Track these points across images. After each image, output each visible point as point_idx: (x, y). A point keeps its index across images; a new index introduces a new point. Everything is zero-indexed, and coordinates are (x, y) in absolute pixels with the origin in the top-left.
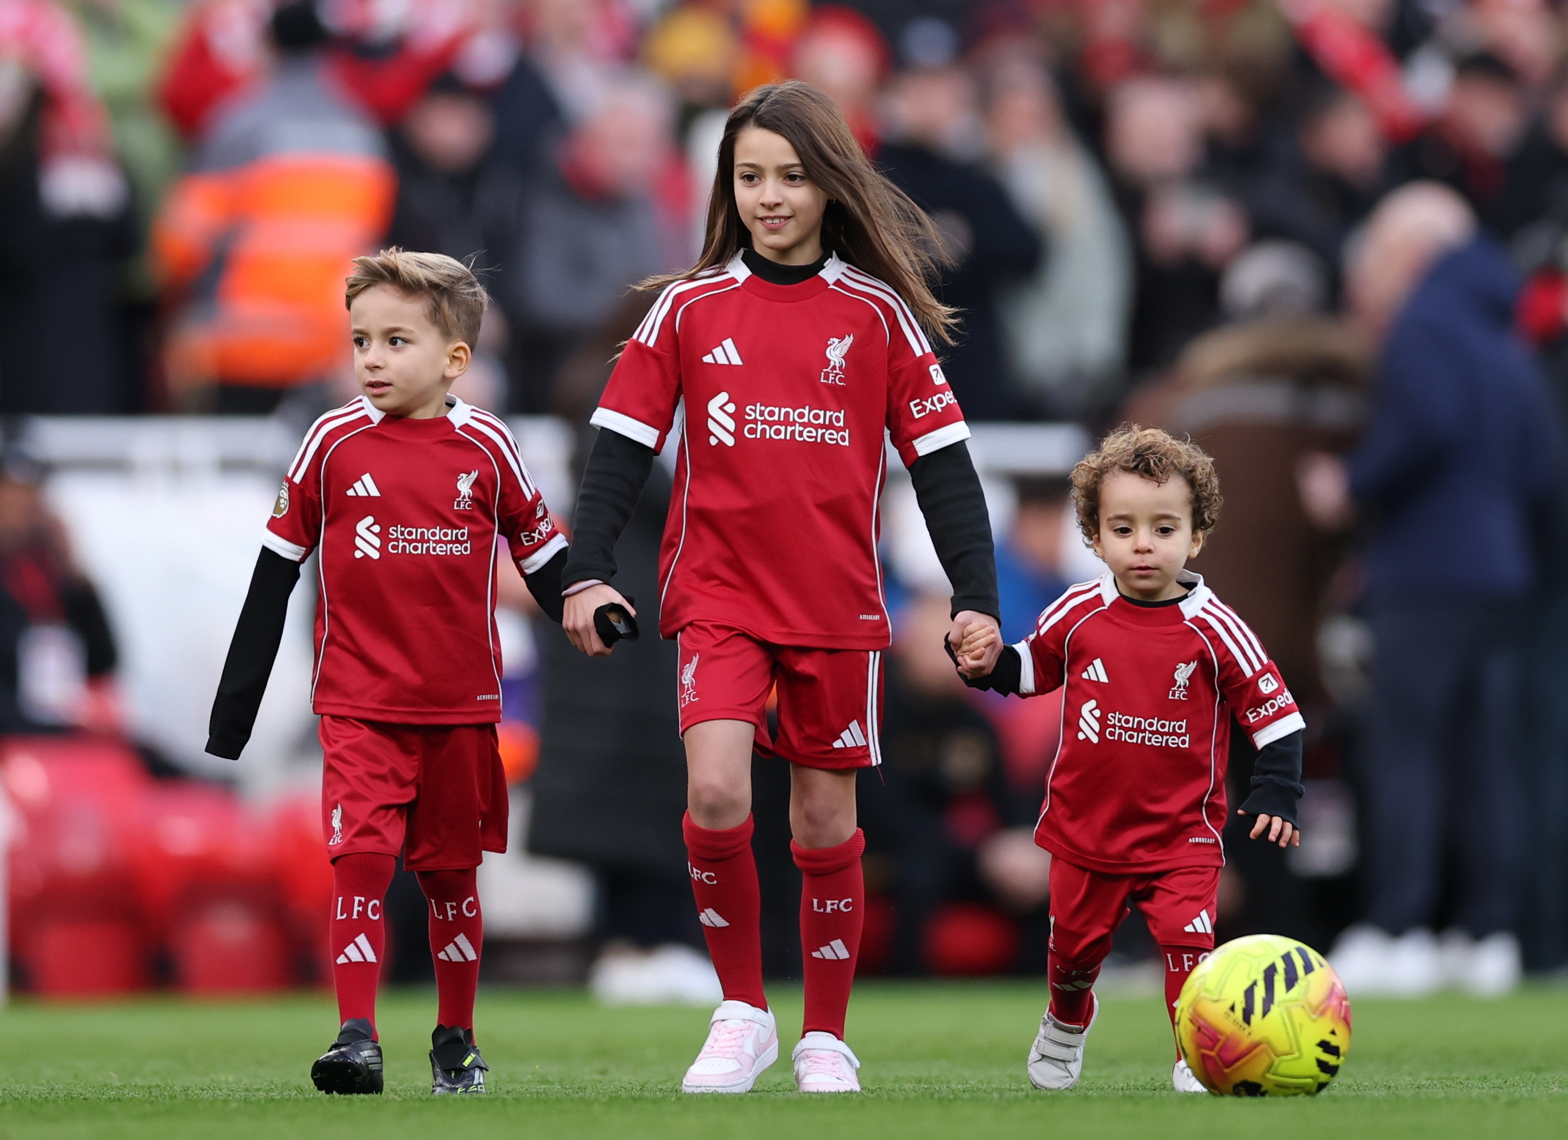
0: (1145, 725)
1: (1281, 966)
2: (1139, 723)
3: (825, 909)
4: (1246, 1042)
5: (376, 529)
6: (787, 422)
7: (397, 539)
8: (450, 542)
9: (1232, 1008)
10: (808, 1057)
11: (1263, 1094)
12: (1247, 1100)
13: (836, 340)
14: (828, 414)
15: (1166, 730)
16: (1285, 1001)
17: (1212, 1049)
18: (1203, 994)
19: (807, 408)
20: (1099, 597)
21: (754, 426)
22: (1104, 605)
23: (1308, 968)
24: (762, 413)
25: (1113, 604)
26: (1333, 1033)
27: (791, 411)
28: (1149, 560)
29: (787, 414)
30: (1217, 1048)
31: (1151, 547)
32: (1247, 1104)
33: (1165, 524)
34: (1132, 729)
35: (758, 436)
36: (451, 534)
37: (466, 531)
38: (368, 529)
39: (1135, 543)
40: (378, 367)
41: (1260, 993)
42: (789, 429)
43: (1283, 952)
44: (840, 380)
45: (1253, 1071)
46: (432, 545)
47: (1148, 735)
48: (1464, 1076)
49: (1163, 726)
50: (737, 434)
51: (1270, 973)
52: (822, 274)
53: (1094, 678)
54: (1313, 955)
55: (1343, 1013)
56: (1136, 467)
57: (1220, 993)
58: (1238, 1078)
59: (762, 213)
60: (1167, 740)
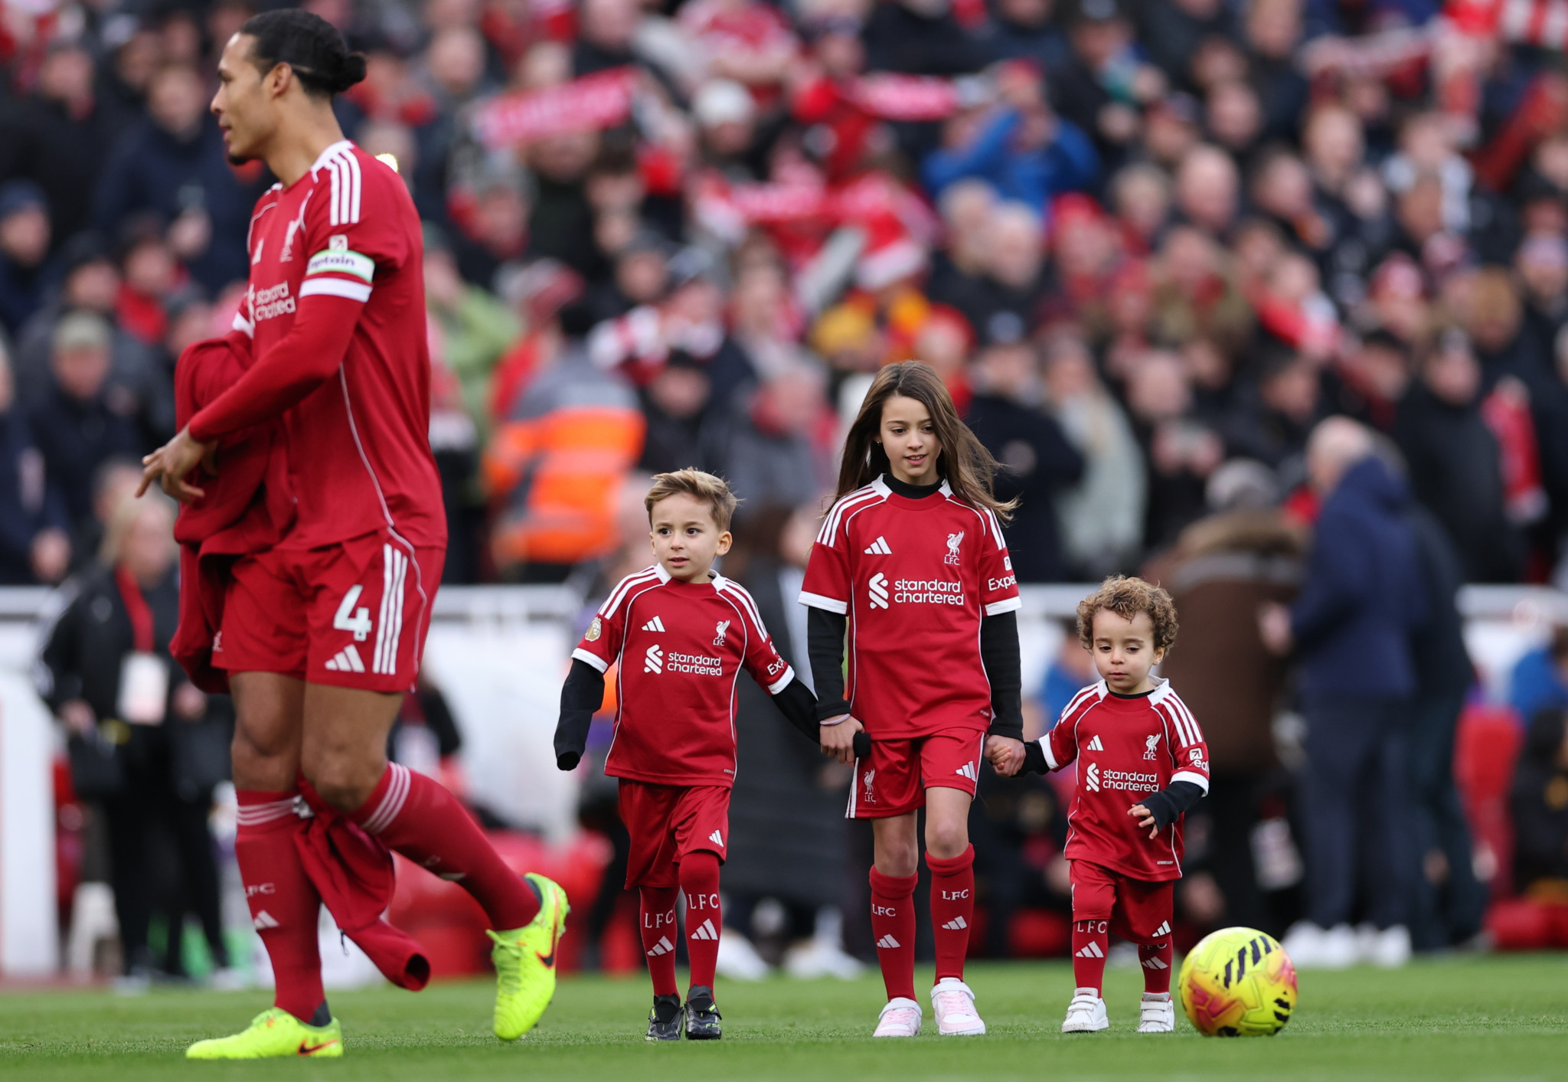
0: (1128, 777)
1: (1249, 949)
2: (1124, 776)
3: (951, 898)
4: (1226, 1000)
5: (660, 653)
6: (923, 591)
7: (673, 662)
8: (709, 666)
9: (1217, 977)
10: (942, 997)
11: (1238, 1035)
12: (1227, 1040)
13: (953, 535)
14: (950, 584)
15: (1142, 780)
16: (1252, 972)
17: (1202, 1005)
18: (1197, 968)
19: (936, 580)
20: (1096, 695)
21: (901, 594)
22: (1099, 700)
23: (1268, 950)
24: (906, 586)
25: (1105, 698)
26: (1285, 993)
27: (925, 583)
28: (1121, 669)
29: (923, 585)
30: (1207, 1004)
31: (1122, 660)
32: (1227, 1042)
33: (1133, 645)
34: (1120, 780)
35: (904, 601)
36: (710, 661)
37: (719, 660)
38: (655, 653)
39: (1112, 657)
40: (681, 548)
41: (1235, 967)
42: (925, 595)
43: (1251, 939)
44: (957, 562)
45: (1231, 1020)
46: (696, 667)
47: (1130, 784)
48: (1373, 1022)
49: (1140, 778)
50: (890, 600)
51: (1242, 953)
52: (941, 490)
53: (1094, 749)
54: (1271, 941)
55: (1292, 980)
56: (1114, 606)
57: (1209, 967)
58: (1221, 1024)
59: (909, 453)
60: (1143, 787)
